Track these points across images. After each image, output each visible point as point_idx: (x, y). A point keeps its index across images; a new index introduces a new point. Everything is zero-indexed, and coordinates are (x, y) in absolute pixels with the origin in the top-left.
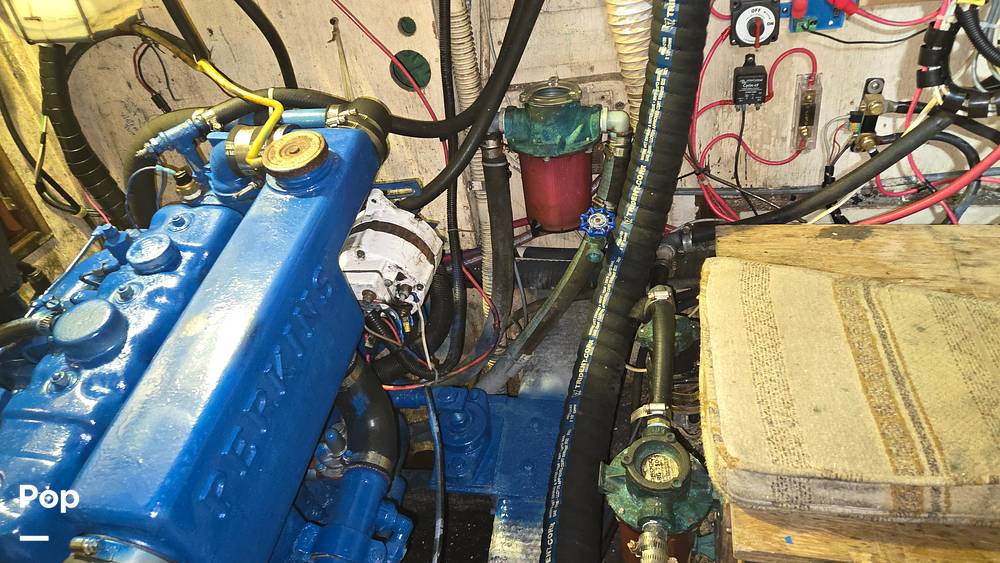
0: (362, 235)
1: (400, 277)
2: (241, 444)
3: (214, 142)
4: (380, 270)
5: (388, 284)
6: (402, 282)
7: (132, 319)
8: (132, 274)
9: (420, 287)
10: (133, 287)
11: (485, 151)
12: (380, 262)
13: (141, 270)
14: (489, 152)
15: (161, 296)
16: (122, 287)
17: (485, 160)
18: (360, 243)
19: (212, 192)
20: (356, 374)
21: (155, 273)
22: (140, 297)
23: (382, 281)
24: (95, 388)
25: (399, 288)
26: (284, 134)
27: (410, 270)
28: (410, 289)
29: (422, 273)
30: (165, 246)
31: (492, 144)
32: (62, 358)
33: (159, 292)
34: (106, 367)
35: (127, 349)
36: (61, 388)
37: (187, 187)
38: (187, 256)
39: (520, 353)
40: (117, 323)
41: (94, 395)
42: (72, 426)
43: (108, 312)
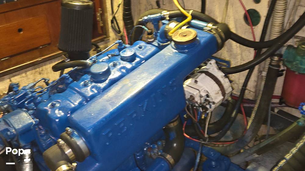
0: (200, 75)
1: (208, 96)
2: (122, 125)
3: (164, 24)
4: (200, 90)
5: (201, 97)
6: (208, 98)
7: (112, 73)
8: (119, 59)
9: (214, 103)
10: (118, 63)
11: (272, 60)
12: (201, 87)
13: (123, 59)
14: (273, 61)
15: (124, 69)
16: (115, 62)
17: (270, 64)
18: (197, 78)
19: (157, 41)
20: (176, 124)
21: (126, 61)
22: (119, 67)
23: (199, 95)
24: (94, 89)
25: (206, 100)
26: (187, 28)
27: (212, 95)
28: (209, 102)
29: (217, 98)
30: (132, 53)
31: (276, 58)
32: (89, 77)
33: (123, 68)
34: (99, 84)
35: (107, 81)
36: (86, 85)
37: (150, 36)
38: (138, 60)
39: (254, 152)
40: (108, 72)
41: (92, 91)
42: (83, 98)
43: (107, 68)
